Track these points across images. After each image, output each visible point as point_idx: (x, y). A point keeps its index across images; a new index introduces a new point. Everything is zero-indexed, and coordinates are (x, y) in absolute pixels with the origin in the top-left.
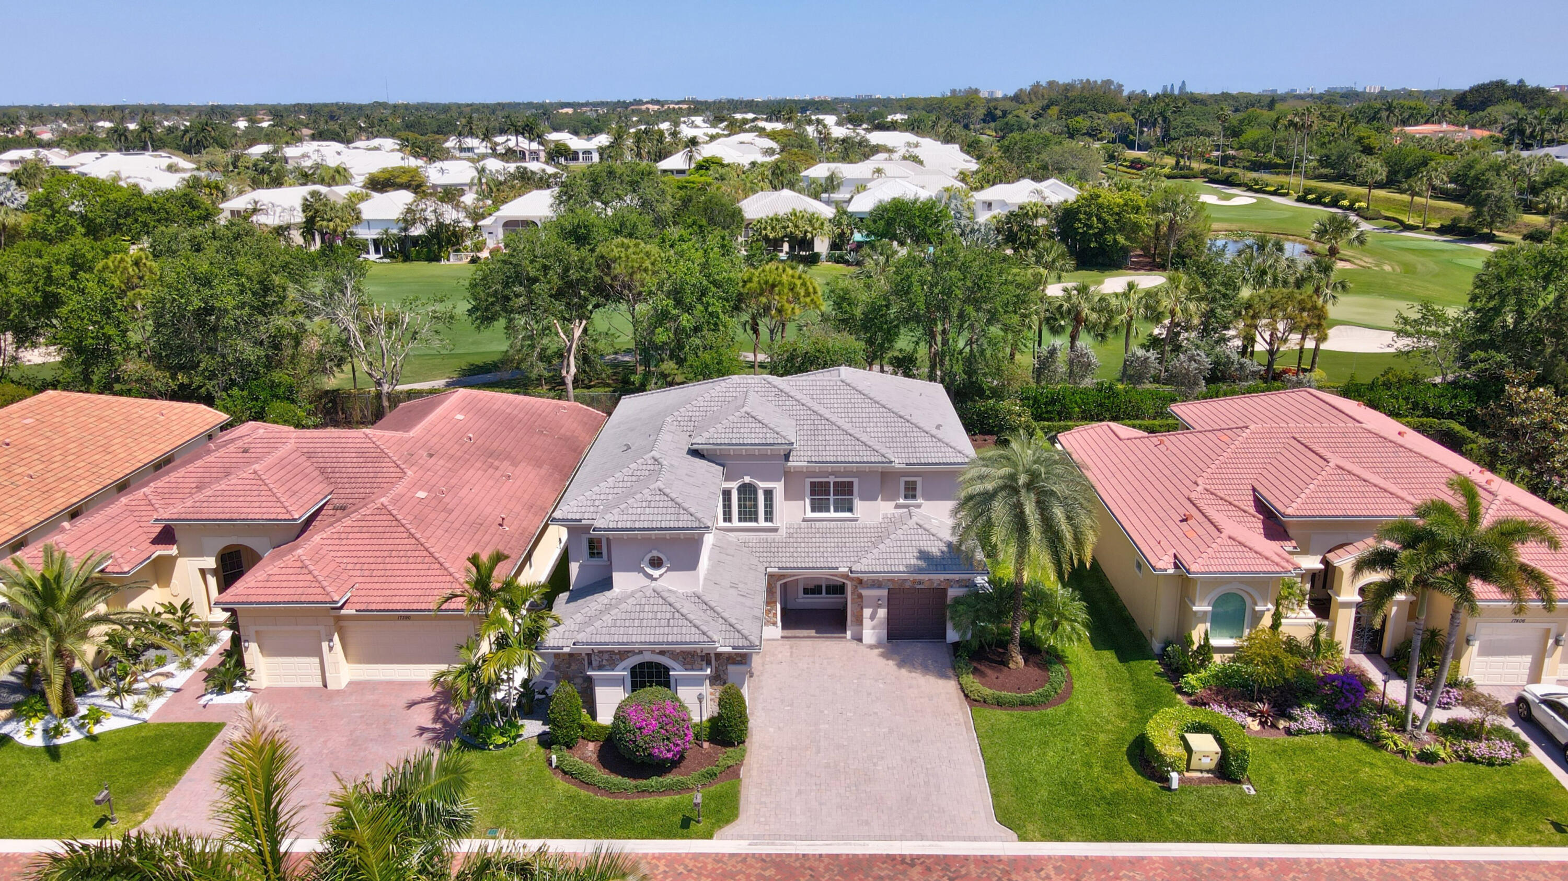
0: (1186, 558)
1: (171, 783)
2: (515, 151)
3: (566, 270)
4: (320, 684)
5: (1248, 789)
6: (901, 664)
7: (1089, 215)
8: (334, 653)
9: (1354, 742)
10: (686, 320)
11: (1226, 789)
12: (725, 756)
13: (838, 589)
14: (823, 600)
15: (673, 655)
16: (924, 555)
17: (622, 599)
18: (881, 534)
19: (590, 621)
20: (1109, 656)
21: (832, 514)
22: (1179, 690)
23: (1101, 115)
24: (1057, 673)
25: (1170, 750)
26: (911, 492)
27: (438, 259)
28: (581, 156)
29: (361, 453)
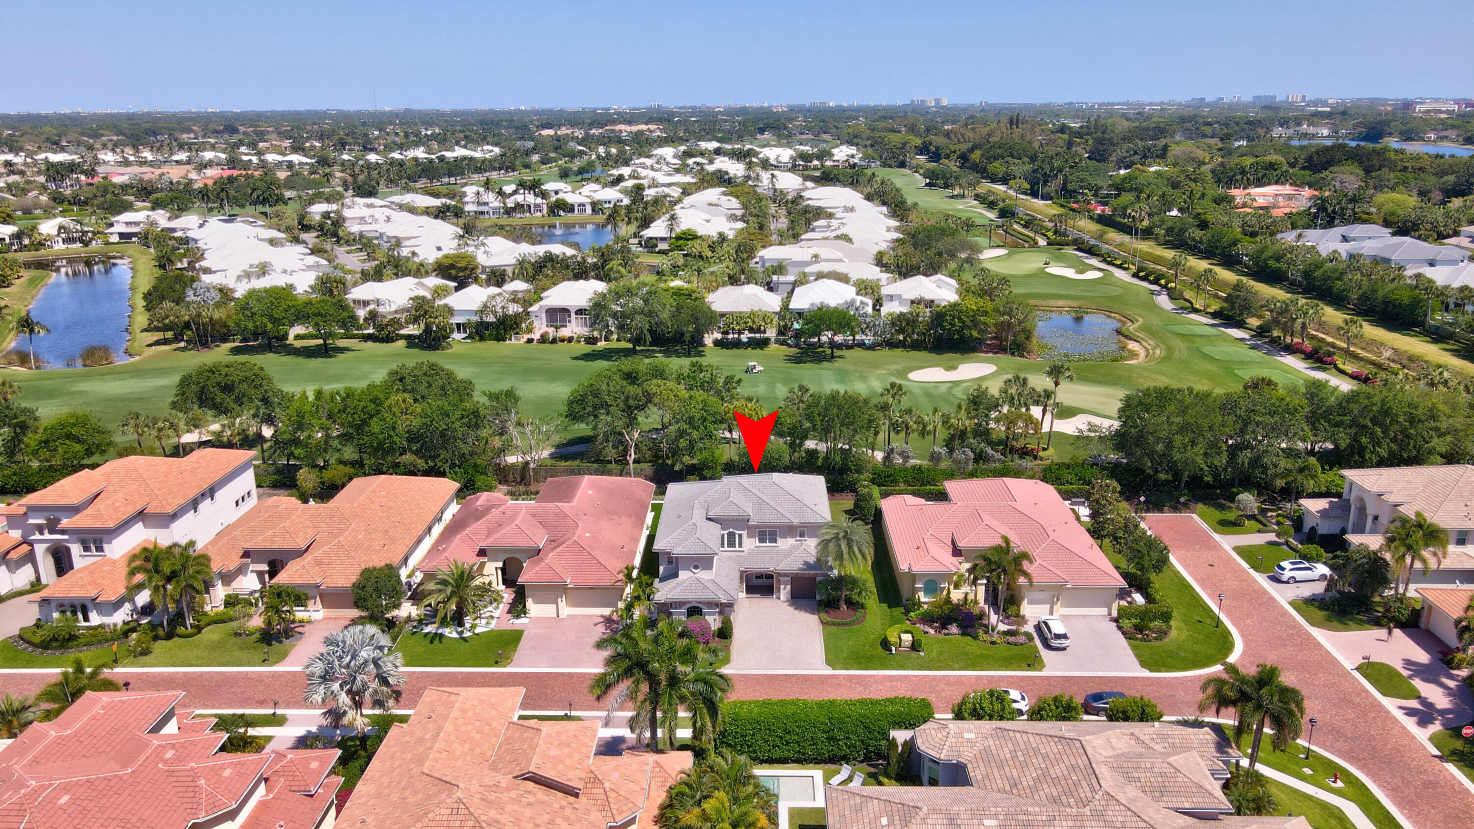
0: (913, 565)
1: (515, 650)
2: (523, 206)
3: (627, 399)
4: (558, 615)
5: (922, 654)
6: (796, 609)
7: (953, 318)
8: (562, 603)
9: (969, 638)
10: (695, 435)
11: (914, 654)
12: (724, 642)
13: (770, 576)
14: (764, 582)
15: (704, 603)
16: (806, 563)
17: (684, 581)
18: (789, 553)
19: (671, 590)
20: (885, 606)
21: (768, 544)
22: (906, 618)
23: (1016, 161)
24: (859, 613)
25: (893, 639)
26: (802, 535)
27: (504, 340)
28: (576, 208)
29: (556, 515)
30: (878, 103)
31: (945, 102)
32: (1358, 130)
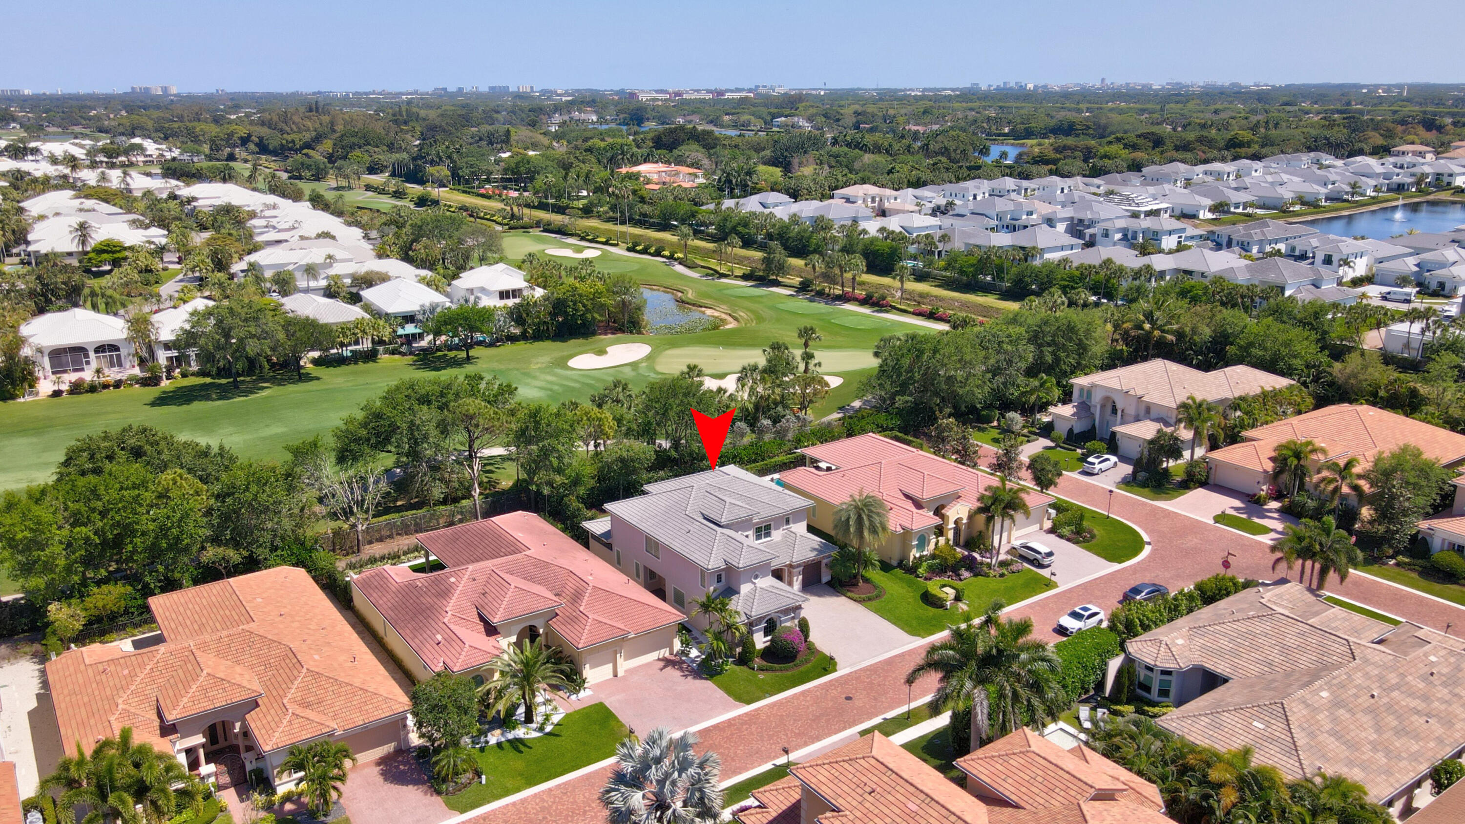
0: (907, 525)
4: (611, 676)
5: (966, 602)
8: (621, 659)
9: (982, 577)
11: (960, 604)
15: (782, 612)
16: (814, 549)
17: (751, 595)
18: (786, 543)
22: (918, 576)
26: (788, 522)
27: (13, 397)
30: (53, 91)
31: (174, 90)
32: (622, 116)
